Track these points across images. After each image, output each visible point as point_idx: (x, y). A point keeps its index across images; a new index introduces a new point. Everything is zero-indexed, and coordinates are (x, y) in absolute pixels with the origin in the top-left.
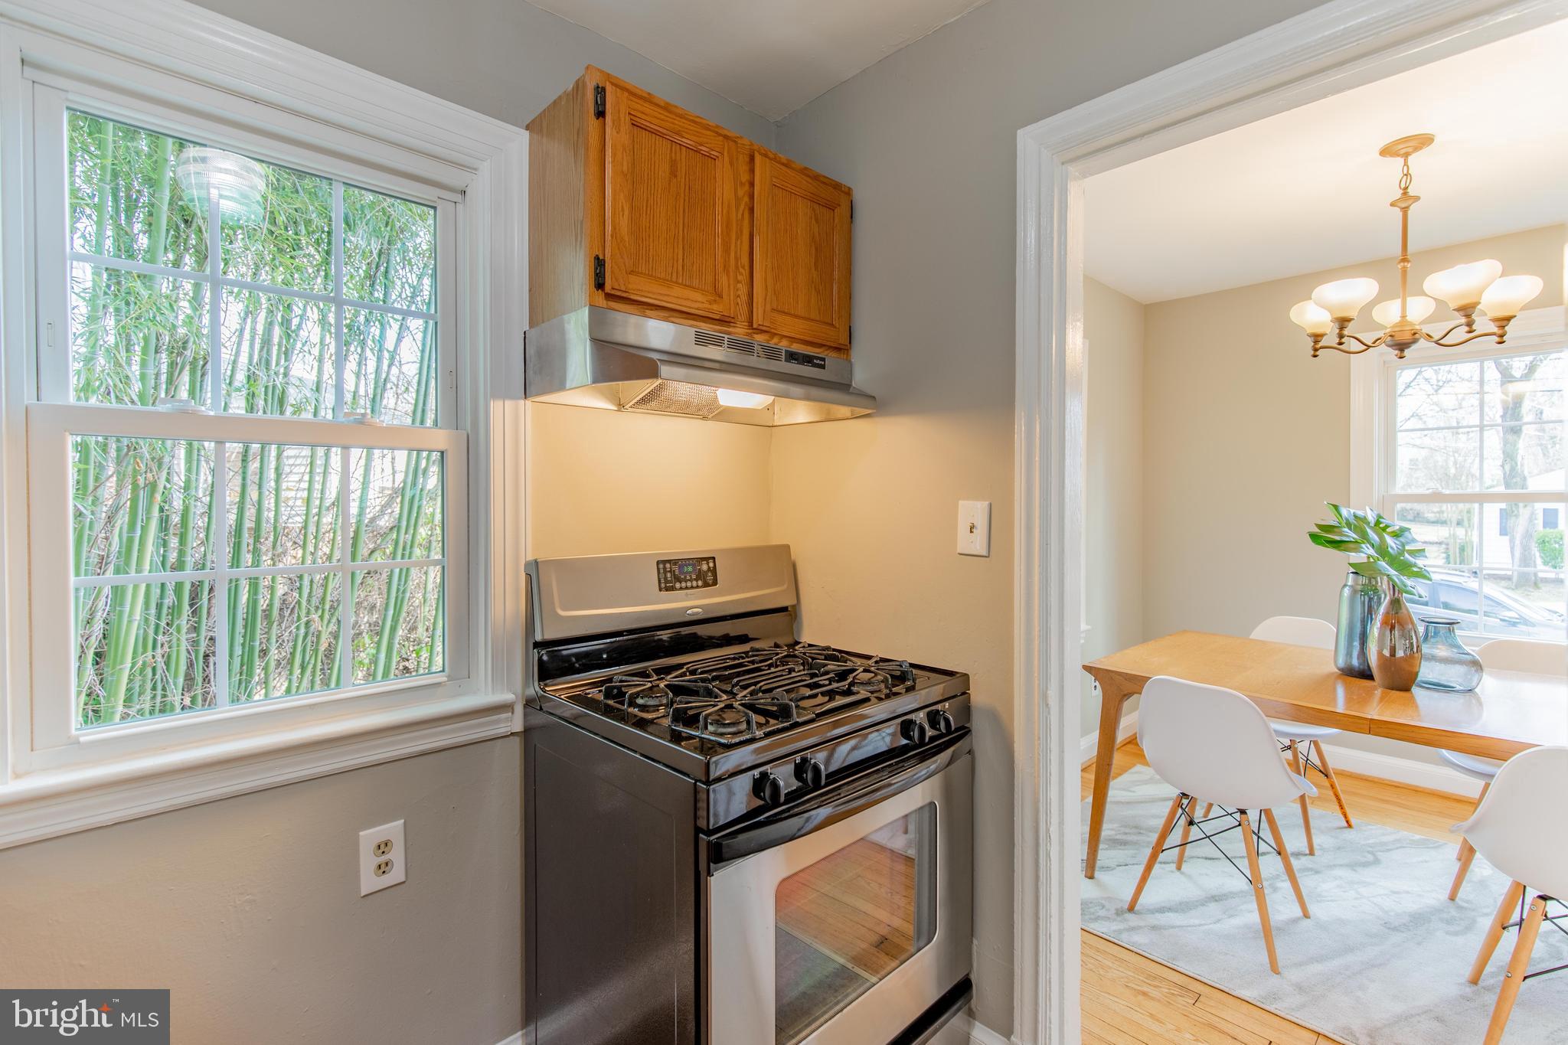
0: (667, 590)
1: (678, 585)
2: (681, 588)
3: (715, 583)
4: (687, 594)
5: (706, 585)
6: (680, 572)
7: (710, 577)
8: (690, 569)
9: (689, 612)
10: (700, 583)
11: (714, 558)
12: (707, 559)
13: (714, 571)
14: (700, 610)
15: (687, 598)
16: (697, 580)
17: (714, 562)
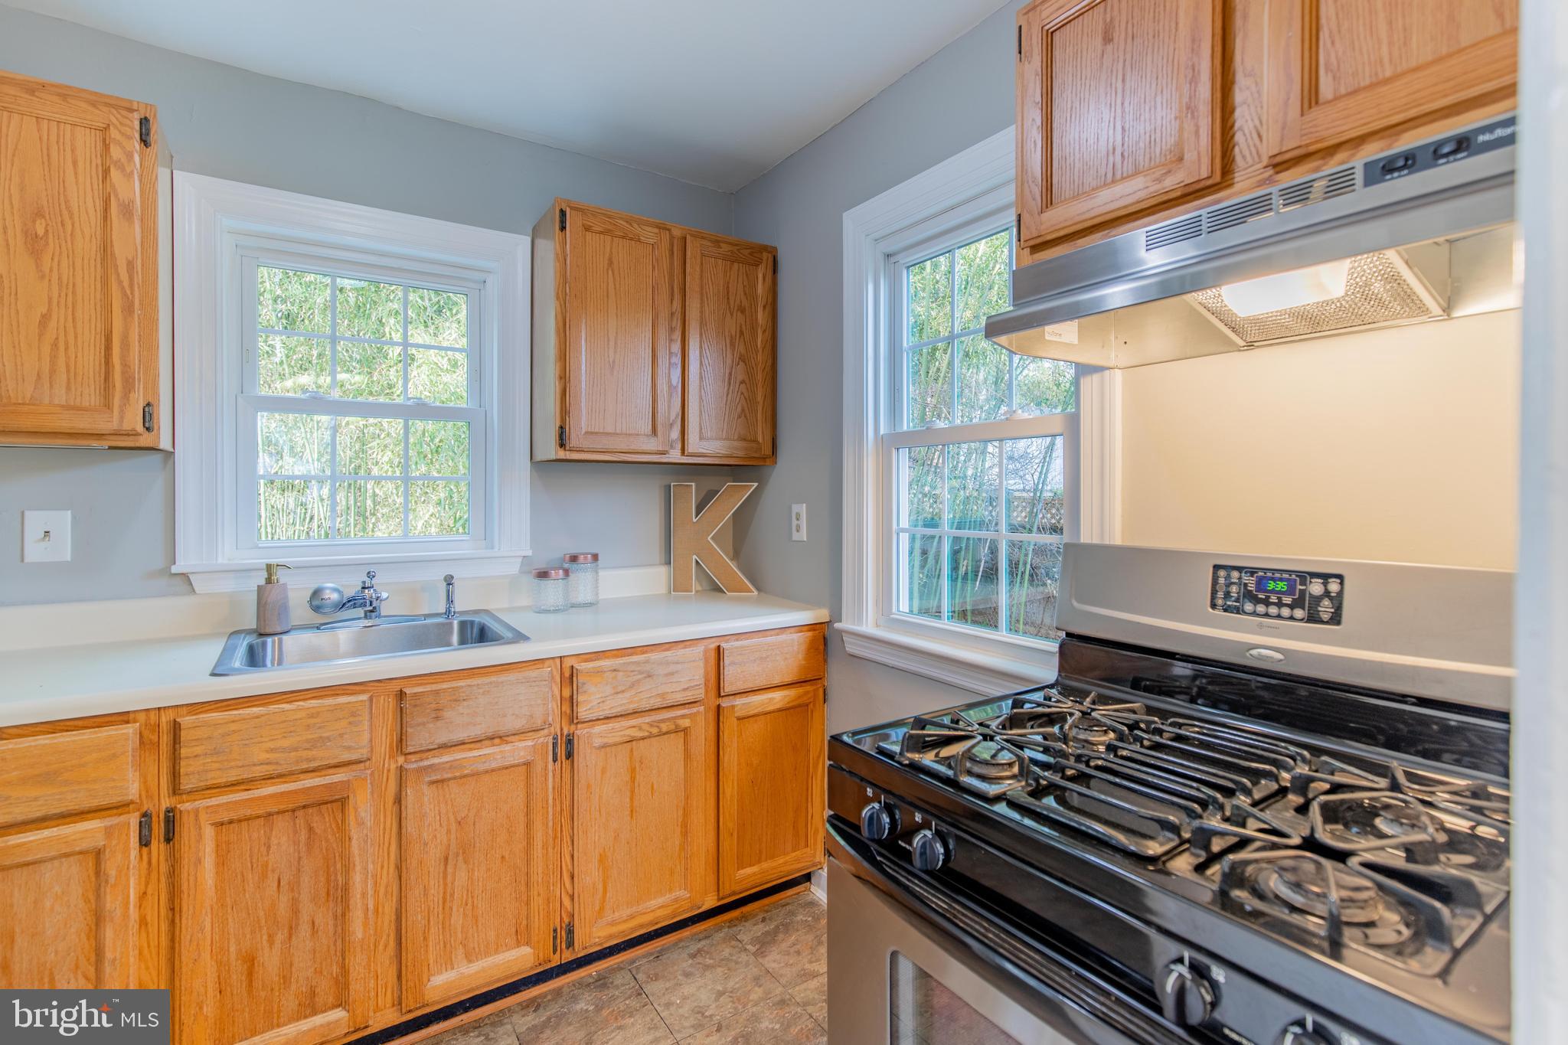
0: (1225, 610)
1: (1249, 607)
2: (1254, 614)
3: (1336, 619)
4: (1261, 625)
5: (1313, 618)
6: (1259, 590)
7: (1326, 608)
8: (1282, 586)
9: (1254, 652)
10: (1299, 613)
11: (1340, 577)
12: (1325, 577)
13: (1338, 601)
14: (1279, 656)
15: (1260, 630)
16: (1292, 607)
17: (1342, 583)
